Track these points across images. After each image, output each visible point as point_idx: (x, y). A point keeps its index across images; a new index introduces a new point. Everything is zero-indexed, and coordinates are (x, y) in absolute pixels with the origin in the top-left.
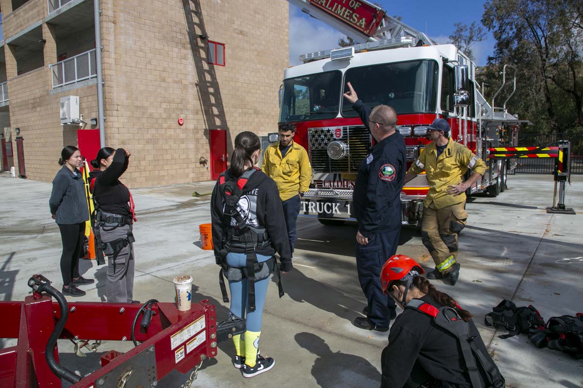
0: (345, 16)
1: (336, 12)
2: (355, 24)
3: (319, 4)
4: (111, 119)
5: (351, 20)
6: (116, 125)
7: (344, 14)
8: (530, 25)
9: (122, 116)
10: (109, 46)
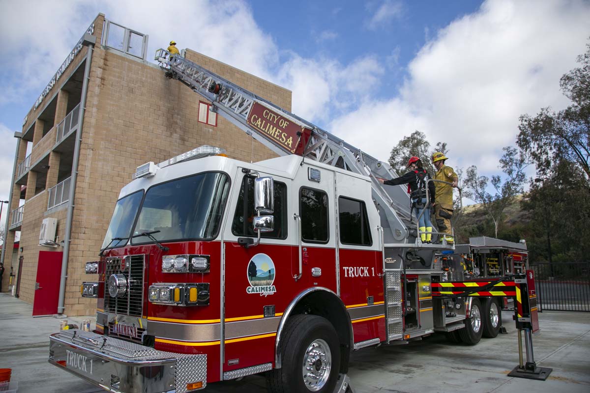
0: (275, 136)
1: (268, 132)
3: (255, 126)
4: (77, 241)
5: (281, 139)
6: (81, 248)
7: (275, 134)
8: (571, 144)
9: (89, 239)
10: (85, 171)
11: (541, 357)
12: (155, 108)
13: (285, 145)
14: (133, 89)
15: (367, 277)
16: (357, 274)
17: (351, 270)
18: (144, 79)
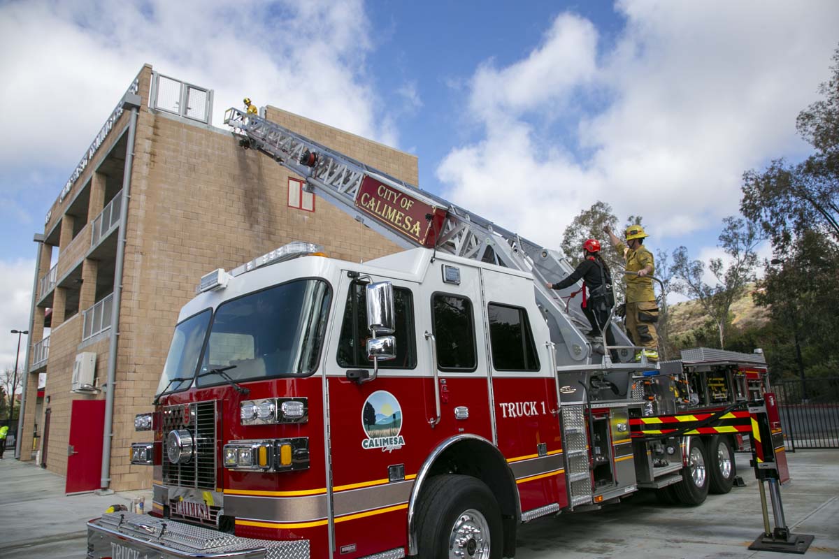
0: (396, 222)
1: (386, 217)
2: (408, 232)
3: (367, 208)
4: (124, 384)
5: (404, 226)
6: (131, 393)
7: (395, 218)
8: (819, 208)
9: (142, 380)
10: (132, 284)
11: (795, 519)
12: (227, 191)
13: (410, 233)
14: (194, 165)
15: (535, 416)
16: (520, 413)
17: (512, 407)
18: (209, 151)
